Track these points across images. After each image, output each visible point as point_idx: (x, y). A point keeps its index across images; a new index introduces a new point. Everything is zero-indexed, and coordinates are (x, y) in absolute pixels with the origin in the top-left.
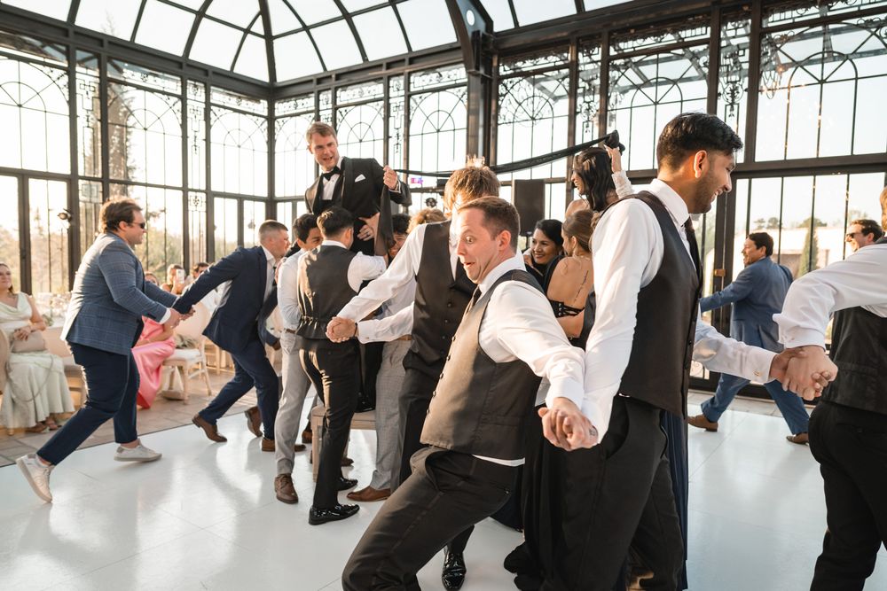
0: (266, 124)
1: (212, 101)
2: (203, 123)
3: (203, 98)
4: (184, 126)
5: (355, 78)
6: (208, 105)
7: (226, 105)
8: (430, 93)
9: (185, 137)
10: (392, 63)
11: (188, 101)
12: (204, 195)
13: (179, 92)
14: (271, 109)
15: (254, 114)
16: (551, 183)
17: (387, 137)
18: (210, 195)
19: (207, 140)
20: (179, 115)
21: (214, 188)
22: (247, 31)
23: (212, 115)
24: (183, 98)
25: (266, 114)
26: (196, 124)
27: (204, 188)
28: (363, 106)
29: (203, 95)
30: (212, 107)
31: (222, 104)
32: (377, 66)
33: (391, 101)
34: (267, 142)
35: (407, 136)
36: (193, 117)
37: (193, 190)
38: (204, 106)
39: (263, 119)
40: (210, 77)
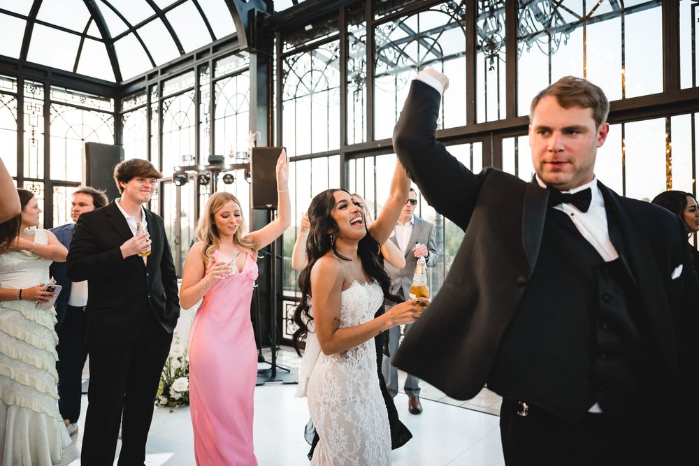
0: (112, 120)
1: (51, 99)
2: (42, 119)
3: (42, 97)
4: (20, 121)
5: (175, 71)
6: (48, 103)
7: (68, 102)
8: (230, 78)
9: (20, 131)
10: (201, 54)
11: (25, 99)
12: (42, 184)
13: (15, 90)
14: (118, 106)
15: (99, 111)
16: (328, 156)
17: (198, 123)
18: (50, 185)
19: (47, 134)
20: (15, 112)
21: (53, 177)
22: (84, 35)
23: (52, 110)
24: (19, 96)
25: (112, 110)
26: (33, 118)
27: (41, 177)
28: (181, 96)
29: (42, 93)
30: (53, 104)
31: (64, 102)
32: (191, 58)
33: (201, 89)
34: (114, 136)
35: (213, 120)
36: (31, 112)
37: (29, 179)
38: (43, 103)
39: (110, 115)
40: (49, 77)
